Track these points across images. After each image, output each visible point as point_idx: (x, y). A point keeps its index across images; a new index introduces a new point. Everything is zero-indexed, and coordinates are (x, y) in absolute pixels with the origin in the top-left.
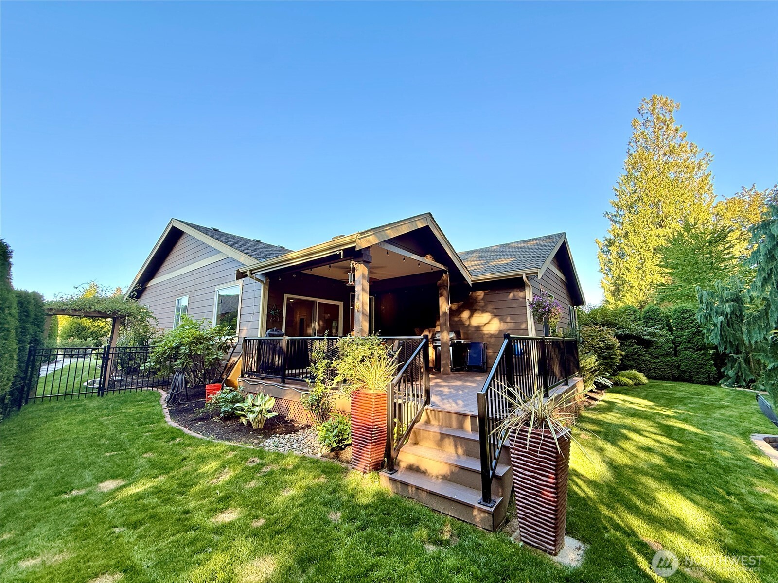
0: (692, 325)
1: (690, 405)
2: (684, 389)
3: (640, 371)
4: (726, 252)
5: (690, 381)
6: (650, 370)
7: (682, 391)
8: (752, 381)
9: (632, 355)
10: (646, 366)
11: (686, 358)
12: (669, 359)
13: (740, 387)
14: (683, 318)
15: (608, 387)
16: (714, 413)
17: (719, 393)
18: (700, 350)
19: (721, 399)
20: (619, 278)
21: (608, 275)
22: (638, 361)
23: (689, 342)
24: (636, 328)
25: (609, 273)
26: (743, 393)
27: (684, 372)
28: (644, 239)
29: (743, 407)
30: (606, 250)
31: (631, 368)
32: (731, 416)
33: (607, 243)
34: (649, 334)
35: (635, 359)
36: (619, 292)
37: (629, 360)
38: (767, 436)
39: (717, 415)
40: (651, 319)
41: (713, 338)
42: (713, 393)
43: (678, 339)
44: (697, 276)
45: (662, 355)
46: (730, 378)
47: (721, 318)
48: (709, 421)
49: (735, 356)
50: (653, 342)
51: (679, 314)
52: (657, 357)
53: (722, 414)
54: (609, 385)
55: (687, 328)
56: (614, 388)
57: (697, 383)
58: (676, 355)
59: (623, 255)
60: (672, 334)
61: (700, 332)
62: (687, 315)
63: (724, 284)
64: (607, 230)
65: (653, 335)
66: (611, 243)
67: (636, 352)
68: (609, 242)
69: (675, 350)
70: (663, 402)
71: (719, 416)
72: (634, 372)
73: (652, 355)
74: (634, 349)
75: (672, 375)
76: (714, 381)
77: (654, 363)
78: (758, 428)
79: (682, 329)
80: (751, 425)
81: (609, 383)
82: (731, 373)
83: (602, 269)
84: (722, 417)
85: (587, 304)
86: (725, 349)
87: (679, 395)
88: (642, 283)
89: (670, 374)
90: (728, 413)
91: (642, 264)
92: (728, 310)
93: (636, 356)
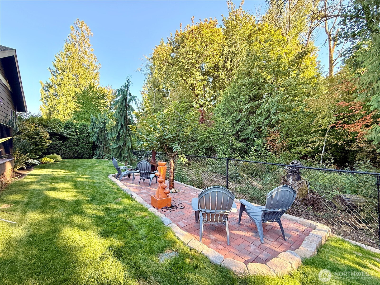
0: (86, 132)
1: (83, 168)
2: (80, 161)
3: (58, 154)
4: (103, 104)
5: (82, 158)
6: (63, 154)
7: (79, 162)
8: (104, 155)
9: (54, 146)
10: (62, 152)
11: (82, 147)
12: (74, 148)
13: (99, 158)
14: (83, 128)
15: (37, 165)
16: (94, 169)
17: (94, 161)
18: (88, 143)
19: (95, 163)
20: (52, 107)
21: (45, 104)
22: (58, 150)
23: (84, 140)
24: (60, 130)
25: (46, 103)
26: (101, 160)
27: (80, 154)
28: (68, 90)
29: (103, 165)
30: (46, 89)
31: (53, 153)
32: (100, 169)
33: (47, 85)
34: (67, 134)
35: (56, 149)
36: (51, 115)
37: (52, 150)
38: (113, 174)
39: (95, 170)
40: (68, 127)
41: (94, 139)
42: (91, 161)
43: (79, 139)
44: (91, 110)
45: (71, 146)
46: (97, 155)
47: (98, 129)
48: (92, 173)
49: (100, 146)
50: (68, 138)
51: (82, 127)
52: (68, 147)
53: (97, 169)
54: (37, 163)
55: (84, 133)
56: (41, 165)
57: (84, 159)
58: (77, 146)
59: (56, 95)
60: (77, 136)
61: (89, 135)
62: (85, 127)
63: (101, 116)
64: (49, 78)
65: (69, 134)
66: (50, 86)
67: (57, 145)
68: (49, 85)
69: (77, 144)
70: (70, 168)
71: (96, 170)
72: (55, 155)
73: (65, 146)
74: (56, 143)
75: (74, 156)
76: (91, 157)
77: (66, 150)
78: (110, 172)
79: (82, 134)
80: (107, 172)
81: (37, 162)
82: (98, 153)
83: (42, 99)
84: (97, 170)
85: (28, 113)
86: (97, 143)
87: (78, 164)
88: (65, 112)
89: (73, 156)
90: (99, 168)
91: (66, 103)
92: (101, 126)
93: (57, 147)
